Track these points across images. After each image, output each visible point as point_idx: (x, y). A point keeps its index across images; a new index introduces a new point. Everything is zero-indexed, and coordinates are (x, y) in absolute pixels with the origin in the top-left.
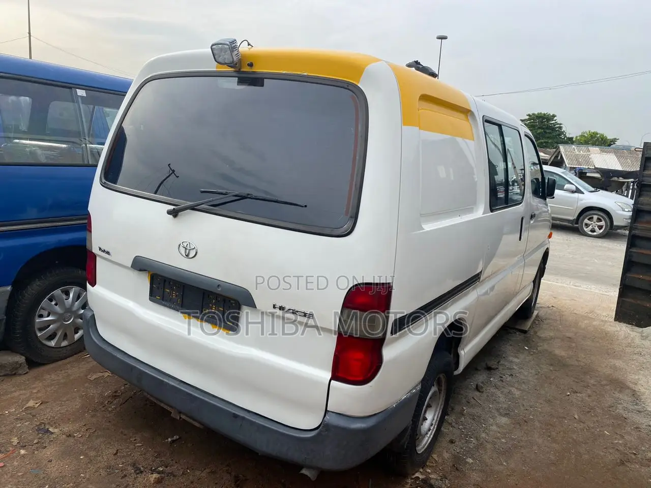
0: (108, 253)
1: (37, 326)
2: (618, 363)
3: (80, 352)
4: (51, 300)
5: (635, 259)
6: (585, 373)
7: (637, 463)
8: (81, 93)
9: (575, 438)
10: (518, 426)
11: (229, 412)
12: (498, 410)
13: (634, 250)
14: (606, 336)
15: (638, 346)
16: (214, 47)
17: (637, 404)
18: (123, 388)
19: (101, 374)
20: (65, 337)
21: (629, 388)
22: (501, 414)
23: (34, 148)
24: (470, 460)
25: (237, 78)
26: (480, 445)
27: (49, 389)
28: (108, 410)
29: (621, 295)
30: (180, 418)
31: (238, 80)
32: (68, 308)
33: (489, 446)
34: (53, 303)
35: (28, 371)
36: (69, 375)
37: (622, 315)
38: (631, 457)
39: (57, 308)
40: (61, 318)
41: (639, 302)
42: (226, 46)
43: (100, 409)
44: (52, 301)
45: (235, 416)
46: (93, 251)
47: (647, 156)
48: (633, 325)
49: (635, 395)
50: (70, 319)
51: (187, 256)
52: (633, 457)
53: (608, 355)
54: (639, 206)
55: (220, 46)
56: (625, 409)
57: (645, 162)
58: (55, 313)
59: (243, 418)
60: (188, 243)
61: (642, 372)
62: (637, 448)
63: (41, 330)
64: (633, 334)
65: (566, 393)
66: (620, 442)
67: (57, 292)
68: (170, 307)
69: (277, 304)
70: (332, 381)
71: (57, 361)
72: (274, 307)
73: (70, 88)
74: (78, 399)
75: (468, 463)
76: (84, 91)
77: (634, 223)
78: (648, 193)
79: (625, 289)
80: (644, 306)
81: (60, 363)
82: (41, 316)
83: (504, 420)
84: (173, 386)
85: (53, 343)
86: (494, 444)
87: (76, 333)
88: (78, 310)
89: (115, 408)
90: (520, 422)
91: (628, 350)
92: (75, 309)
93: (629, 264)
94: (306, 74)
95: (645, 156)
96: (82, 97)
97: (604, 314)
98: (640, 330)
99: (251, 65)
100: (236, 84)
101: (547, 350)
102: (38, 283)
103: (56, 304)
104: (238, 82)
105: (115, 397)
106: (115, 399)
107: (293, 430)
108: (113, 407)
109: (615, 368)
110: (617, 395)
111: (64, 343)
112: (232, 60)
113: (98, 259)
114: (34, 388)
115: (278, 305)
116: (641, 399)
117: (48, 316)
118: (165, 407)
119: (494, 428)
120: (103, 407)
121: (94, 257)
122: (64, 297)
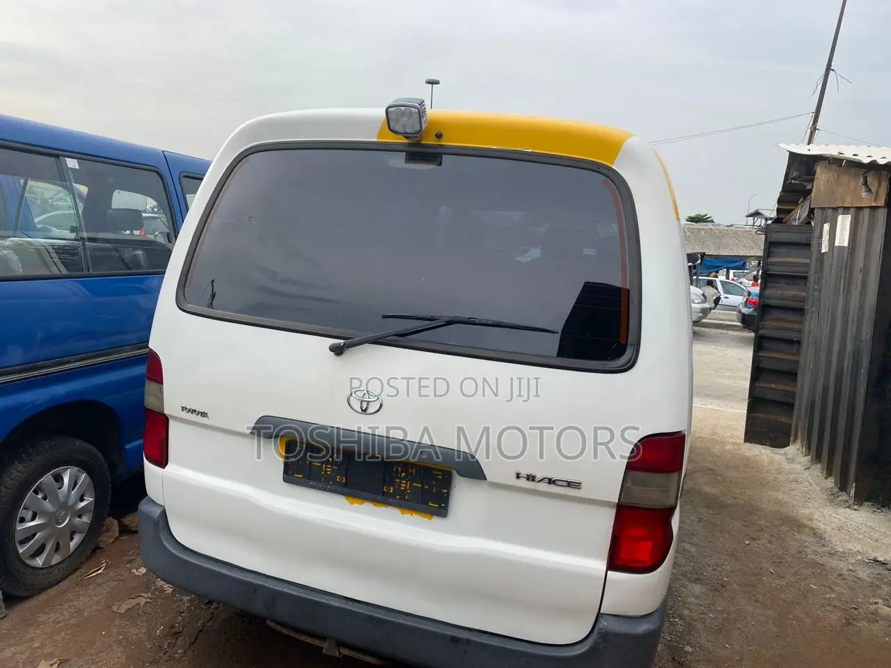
0: (204, 414)
1: (18, 538)
2: (780, 496)
3: (76, 569)
4: (36, 492)
5: (763, 365)
6: (750, 513)
7: (863, 620)
8: (72, 163)
9: (784, 598)
10: (717, 593)
11: (444, 636)
12: (684, 575)
13: (762, 354)
14: (747, 463)
15: (789, 473)
16: (390, 110)
17: (823, 546)
18: (181, 618)
19: (133, 602)
20: (57, 548)
21: (806, 526)
22: (691, 581)
23: (5, 252)
24: (688, 649)
25: (404, 153)
26: (690, 627)
27: (58, 638)
28: (174, 658)
29: (751, 409)
30: (340, 654)
31: (406, 155)
32: (64, 503)
33: (699, 626)
34: (40, 496)
35: (6, 612)
36: (78, 611)
37: (754, 433)
38: (853, 613)
39: (48, 506)
40: (54, 519)
41: (771, 417)
42: (413, 110)
43: (161, 658)
44: (37, 494)
45: (455, 640)
46: (165, 412)
47: (771, 240)
48: (766, 445)
49: (815, 533)
50: (64, 521)
51: (364, 411)
52: (856, 612)
53: (763, 486)
54: (766, 301)
55: (403, 108)
56: (815, 553)
57: (769, 247)
58: (45, 513)
59: (468, 642)
60: (365, 392)
61: (811, 505)
62: (852, 602)
63: (23, 542)
64: (777, 457)
65: (745, 542)
66: (833, 596)
67: (47, 478)
68: (324, 489)
69: (522, 473)
70: (609, 572)
71: (46, 589)
72: (518, 476)
73: (57, 156)
74: (115, 647)
75: (687, 652)
76: (76, 160)
77: (761, 321)
78: (774, 284)
79: (756, 402)
80: (778, 422)
81: (52, 591)
82: (22, 520)
83: (697, 588)
84: (338, 608)
85: (39, 562)
86: (703, 621)
87: (72, 539)
88: (76, 504)
89: (185, 653)
90: (718, 588)
91: (781, 478)
92: (71, 502)
93: (758, 372)
94: (530, 151)
95: (769, 240)
96: (73, 170)
97: (728, 435)
98: (782, 451)
99: (439, 136)
100: (404, 161)
101: (694, 489)
102: (20, 467)
103: (45, 498)
104: (406, 159)
105: (177, 635)
106: (177, 638)
107: (546, 648)
108: (179, 651)
109: (777, 502)
110: (797, 536)
111: (56, 559)
112: (419, 129)
113: (172, 424)
114: (32, 640)
115: (524, 473)
116: (825, 539)
117: (33, 519)
118: (309, 640)
119: (693, 600)
120: (165, 653)
121: (161, 422)
122: (56, 485)
